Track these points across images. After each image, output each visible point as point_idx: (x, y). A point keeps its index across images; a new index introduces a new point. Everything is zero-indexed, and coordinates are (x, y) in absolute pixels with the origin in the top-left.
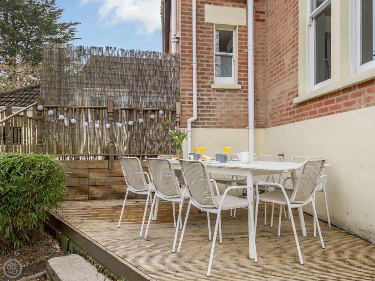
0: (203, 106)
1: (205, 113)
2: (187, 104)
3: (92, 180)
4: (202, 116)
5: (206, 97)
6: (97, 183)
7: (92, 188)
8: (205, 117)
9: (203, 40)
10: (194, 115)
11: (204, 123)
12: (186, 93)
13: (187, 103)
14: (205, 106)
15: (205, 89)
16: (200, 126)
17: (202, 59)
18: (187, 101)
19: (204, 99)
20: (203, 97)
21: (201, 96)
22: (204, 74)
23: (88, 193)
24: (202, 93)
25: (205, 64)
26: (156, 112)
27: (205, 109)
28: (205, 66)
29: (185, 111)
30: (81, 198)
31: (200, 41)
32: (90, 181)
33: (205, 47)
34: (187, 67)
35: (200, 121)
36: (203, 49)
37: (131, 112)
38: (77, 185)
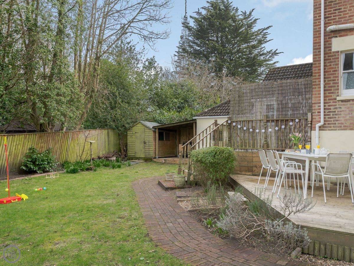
0: (330, 114)
1: (331, 119)
2: (317, 114)
3: (254, 164)
4: (328, 122)
5: (332, 107)
6: (257, 166)
7: (254, 169)
8: (331, 122)
9: (330, 65)
10: (321, 121)
11: (331, 127)
12: (316, 106)
13: (317, 112)
14: (332, 114)
15: (332, 101)
16: (327, 129)
17: (329, 79)
18: (317, 111)
19: (330, 109)
20: (329, 107)
21: (328, 106)
22: (331, 90)
23: (252, 171)
24: (329, 104)
25: (331, 82)
26: (294, 121)
27: (331, 116)
28: (332, 84)
29: (315, 119)
30: (249, 174)
31: (327, 66)
32: (253, 164)
33: (332, 70)
34: (317, 87)
35: (327, 125)
36: (330, 71)
37: (278, 121)
38: (247, 166)
